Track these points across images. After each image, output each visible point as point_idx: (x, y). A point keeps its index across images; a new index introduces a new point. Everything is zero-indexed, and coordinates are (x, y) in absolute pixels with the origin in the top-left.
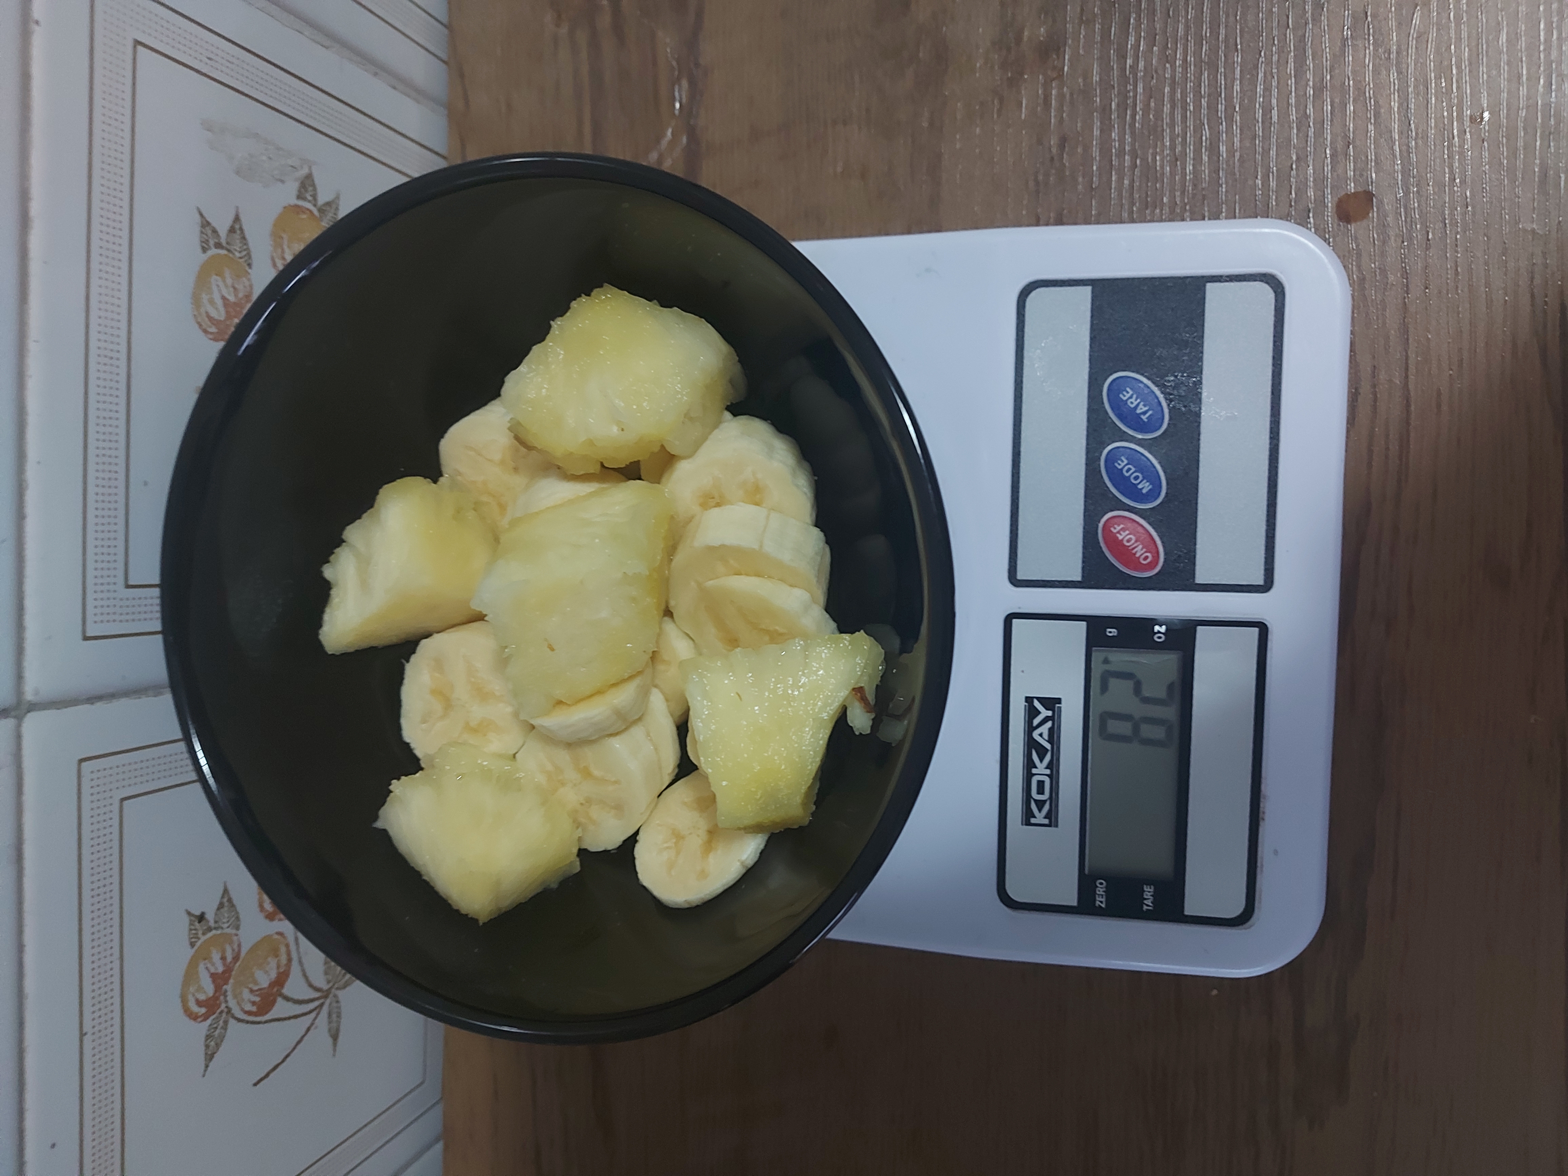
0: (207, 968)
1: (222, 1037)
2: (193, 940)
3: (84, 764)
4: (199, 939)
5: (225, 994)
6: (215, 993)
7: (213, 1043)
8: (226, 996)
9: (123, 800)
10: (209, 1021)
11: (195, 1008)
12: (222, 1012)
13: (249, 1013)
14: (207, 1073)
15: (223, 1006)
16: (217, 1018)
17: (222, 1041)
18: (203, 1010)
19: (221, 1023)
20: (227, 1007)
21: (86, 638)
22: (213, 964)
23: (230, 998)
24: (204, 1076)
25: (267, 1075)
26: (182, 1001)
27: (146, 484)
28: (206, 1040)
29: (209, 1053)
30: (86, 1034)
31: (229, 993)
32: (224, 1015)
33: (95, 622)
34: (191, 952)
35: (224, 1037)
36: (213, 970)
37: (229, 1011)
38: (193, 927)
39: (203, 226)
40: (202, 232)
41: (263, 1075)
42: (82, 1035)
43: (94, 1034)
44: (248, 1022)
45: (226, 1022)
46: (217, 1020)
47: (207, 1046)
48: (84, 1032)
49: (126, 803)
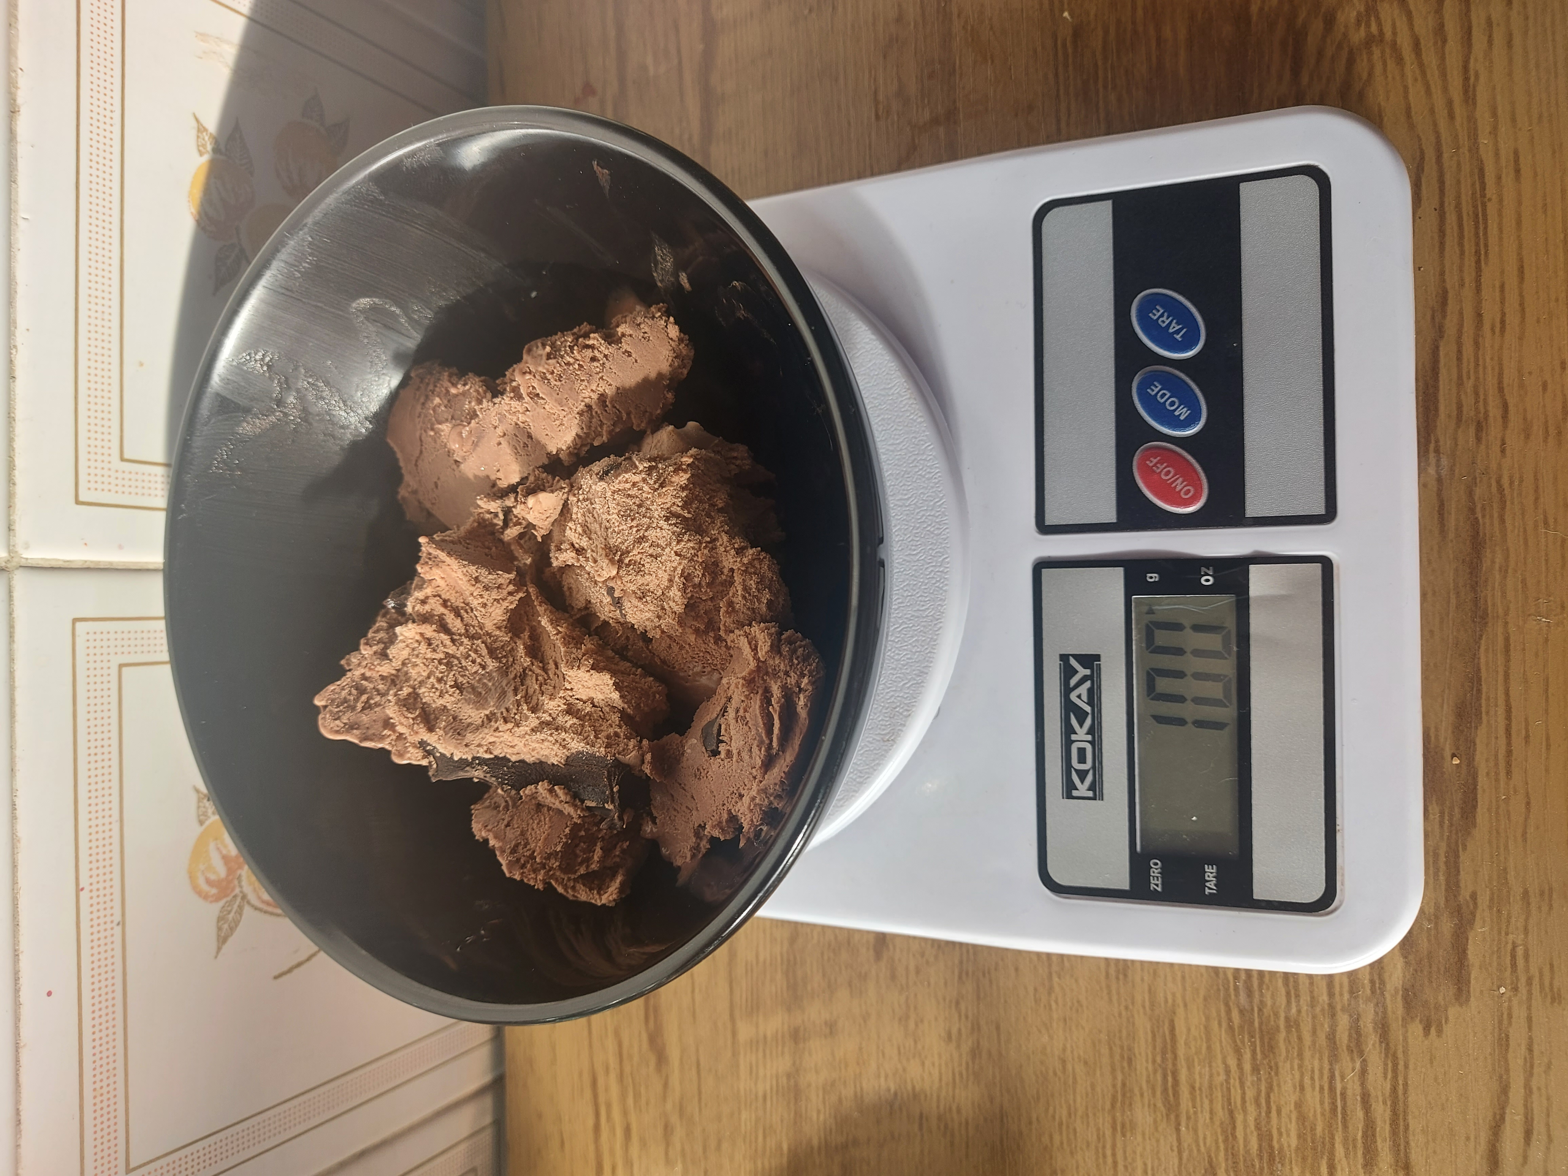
0: (218, 849)
1: (237, 923)
2: (202, 818)
3: (79, 625)
4: (208, 817)
5: (239, 878)
6: (228, 875)
7: (226, 926)
8: (240, 882)
9: (121, 666)
10: (221, 903)
11: (205, 887)
12: (235, 897)
13: (268, 904)
14: (220, 954)
15: (237, 891)
16: (231, 901)
17: (236, 926)
18: (214, 891)
19: (235, 907)
20: (241, 892)
21: (78, 502)
22: (225, 846)
23: (244, 883)
24: (216, 957)
25: (290, 971)
26: (190, 877)
27: (141, 364)
28: (218, 922)
29: (223, 935)
30: (82, 889)
31: (244, 878)
32: (239, 900)
33: (89, 489)
34: (199, 830)
35: (239, 922)
36: (224, 852)
37: (244, 897)
38: (201, 804)
39: (199, 130)
40: (198, 137)
41: (285, 969)
42: (79, 890)
43: (91, 891)
44: (266, 912)
45: (241, 908)
46: (230, 903)
47: (219, 929)
48: (81, 887)
49: (124, 669)
